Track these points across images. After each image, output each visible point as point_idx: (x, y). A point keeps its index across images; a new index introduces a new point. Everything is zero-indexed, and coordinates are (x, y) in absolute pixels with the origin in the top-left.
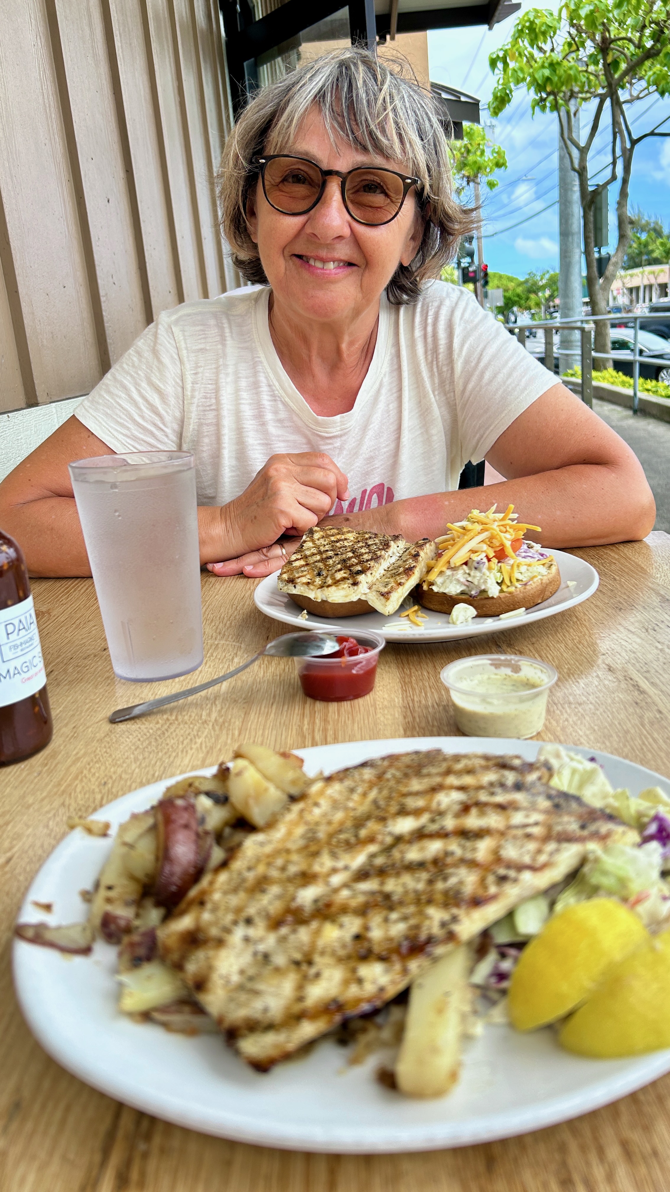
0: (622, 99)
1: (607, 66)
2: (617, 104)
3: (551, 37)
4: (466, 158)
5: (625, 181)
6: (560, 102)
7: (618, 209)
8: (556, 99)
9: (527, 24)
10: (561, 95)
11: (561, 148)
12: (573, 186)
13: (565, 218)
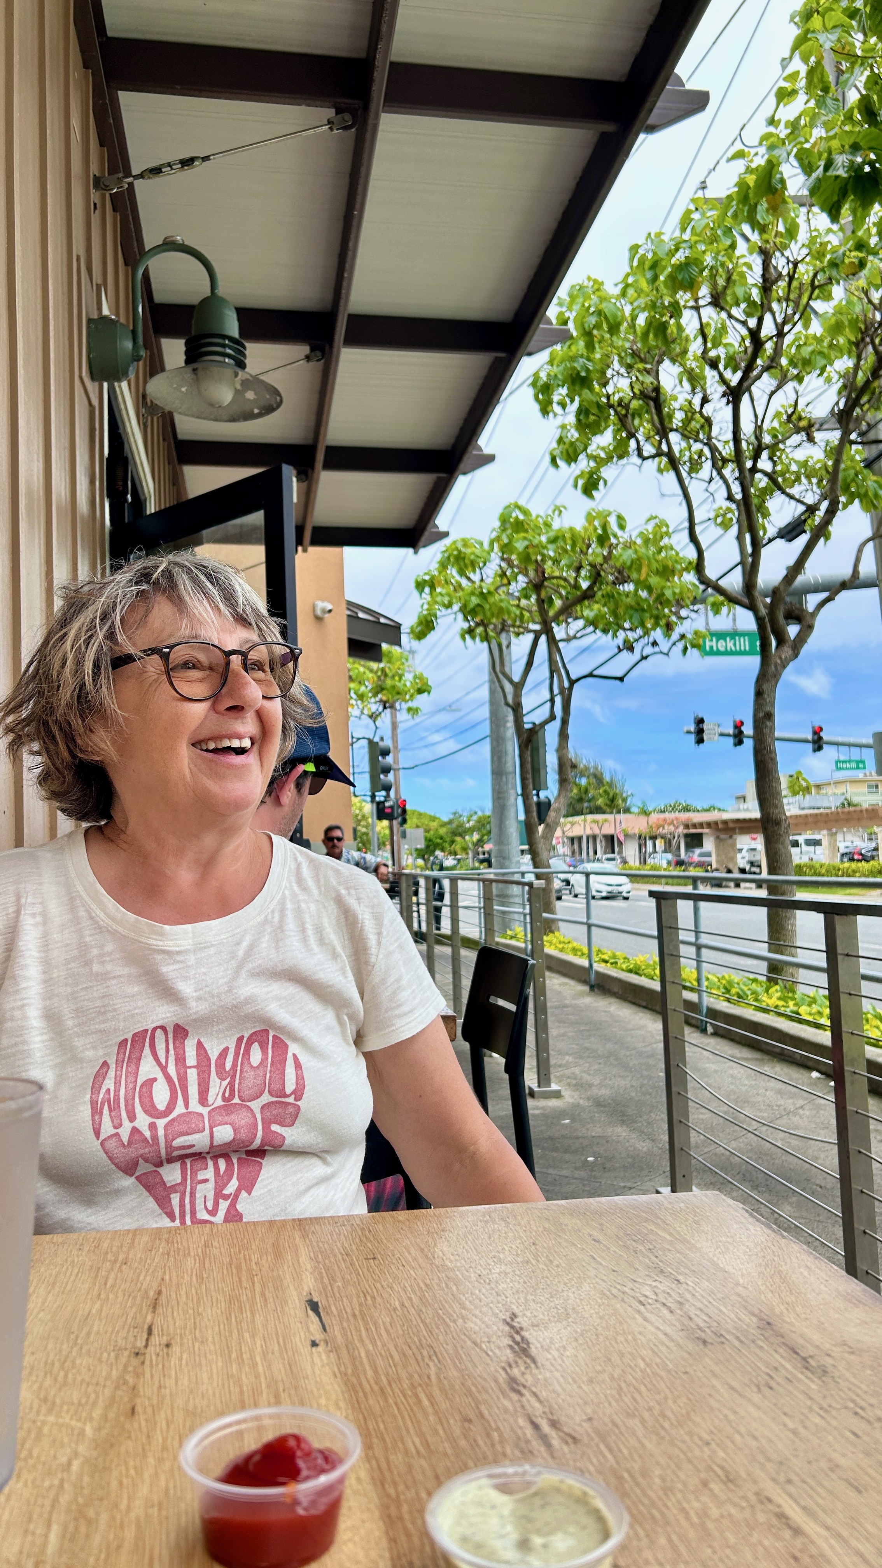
0: (558, 637)
1: (540, 602)
2: (552, 642)
3: (481, 569)
4: (384, 681)
5: (565, 722)
6: (491, 634)
7: (558, 750)
8: (486, 631)
9: (455, 553)
10: (491, 627)
11: (491, 682)
12: (507, 721)
13: (497, 755)
